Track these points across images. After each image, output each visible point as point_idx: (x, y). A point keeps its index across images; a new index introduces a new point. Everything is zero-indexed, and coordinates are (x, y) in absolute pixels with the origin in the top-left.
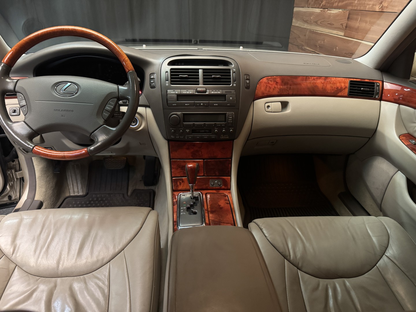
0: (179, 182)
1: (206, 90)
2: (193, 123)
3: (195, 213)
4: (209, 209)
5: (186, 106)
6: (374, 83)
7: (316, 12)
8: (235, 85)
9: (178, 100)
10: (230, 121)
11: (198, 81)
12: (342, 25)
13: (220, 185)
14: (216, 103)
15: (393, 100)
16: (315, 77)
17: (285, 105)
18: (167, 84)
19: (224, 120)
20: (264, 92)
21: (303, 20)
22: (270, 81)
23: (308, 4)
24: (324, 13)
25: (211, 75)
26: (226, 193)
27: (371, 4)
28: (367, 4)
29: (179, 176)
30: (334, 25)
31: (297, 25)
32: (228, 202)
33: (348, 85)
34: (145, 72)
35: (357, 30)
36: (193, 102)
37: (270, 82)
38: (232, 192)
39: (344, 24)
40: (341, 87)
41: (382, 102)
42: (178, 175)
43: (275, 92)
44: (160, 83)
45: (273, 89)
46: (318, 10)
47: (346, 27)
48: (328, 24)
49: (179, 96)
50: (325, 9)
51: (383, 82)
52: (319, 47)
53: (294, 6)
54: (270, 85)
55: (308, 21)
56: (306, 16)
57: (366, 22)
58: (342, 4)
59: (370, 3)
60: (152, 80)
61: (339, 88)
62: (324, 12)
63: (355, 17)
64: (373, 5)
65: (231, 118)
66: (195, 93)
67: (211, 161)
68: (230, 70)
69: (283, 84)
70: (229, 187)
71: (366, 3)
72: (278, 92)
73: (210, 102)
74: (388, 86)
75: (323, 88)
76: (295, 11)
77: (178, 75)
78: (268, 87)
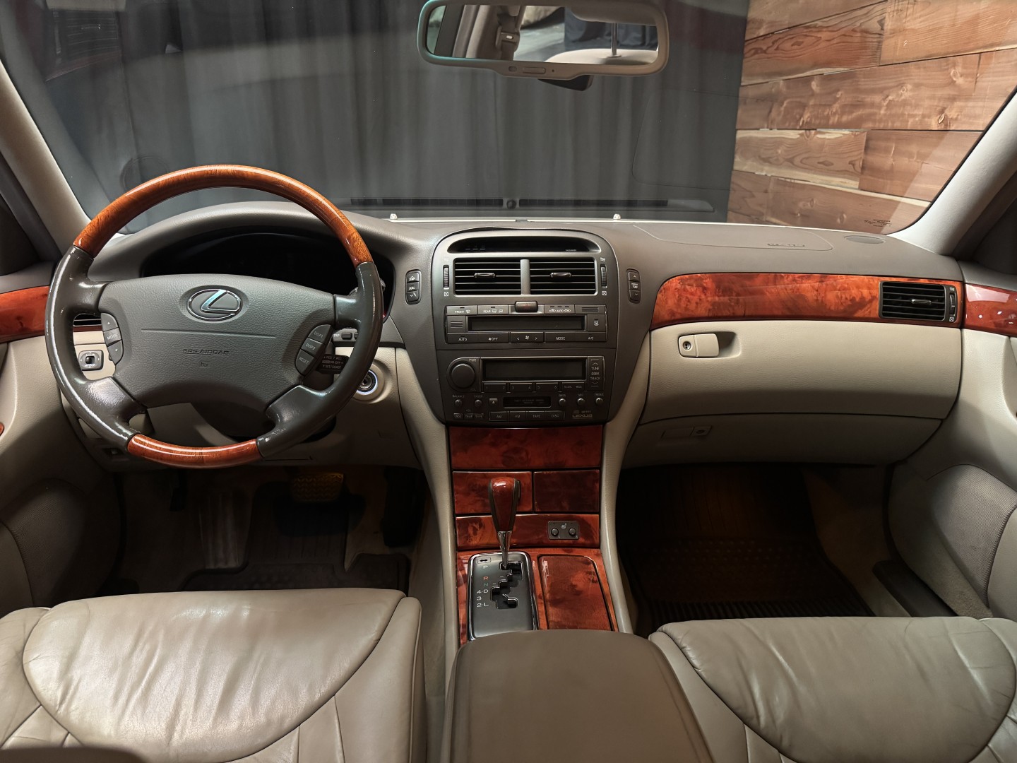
0: (472, 526)
1: (537, 304)
2: (507, 383)
3: (513, 605)
4: (548, 596)
5: (491, 342)
6: (941, 287)
7: (790, 137)
8: (604, 293)
9: (470, 329)
10: (594, 376)
11: (519, 286)
12: (854, 165)
13: (575, 535)
14: (560, 334)
15: (993, 327)
16: (797, 275)
17: (726, 340)
18: (446, 294)
19: (580, 375)
20: (675, 310)
21: (759, 157)
22: (689, 285)
23: (770, 122)
24: (809, 139)
25: (549, 273)
26: (589, 555)
27: (919, 115)
28: (909, 115)
29: (473, 511)
30: (832, 164)
31: (745, 168)
32: (596, 578)
33: (877, 292)
34: (396, 269)
35: (890, 173)
36: (507, 332)
37: (688, 287)
38: (603, 555)
39: (857, 163)
40: (863, 298)
41: (966, 331)
42: (470, 509)
43: (702, 311)
44: (430, 292)
45: (697, 303)
46: (793, 135)
47: (863, 168)
48: (819, 163)
49: (475, 320)
50: (809, 130)
51: (963, 284)
52: (802, 215)
53: (737, 127)
54: (689, 296)
55: (771, 160)
56: (766, 149)
57: (910, 156)
58: (850, 117)
59: (916, 112)
60: (413, 286)
61: (857, 300)
62: (808, 137)
63: (883, 144)
64: (924, 116)
65: (596, 371)
66: (512, 311)
67: (549, 475)
68: (592, 259)
69: (719, 292)
70: (597, 541)
71: (906, 113)
72: (710, 310)
73: (547, 332)
74: (976, 293)
75: (817, 300)
76: (740, 138)
77: (473, 273)
78: (684, 299)
